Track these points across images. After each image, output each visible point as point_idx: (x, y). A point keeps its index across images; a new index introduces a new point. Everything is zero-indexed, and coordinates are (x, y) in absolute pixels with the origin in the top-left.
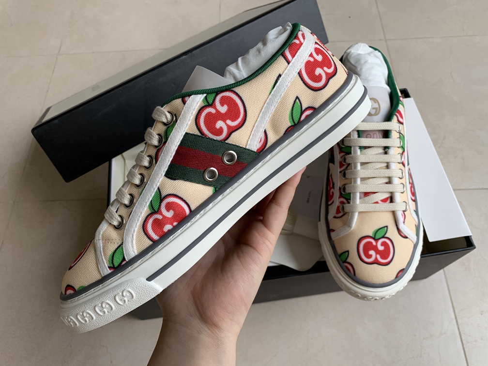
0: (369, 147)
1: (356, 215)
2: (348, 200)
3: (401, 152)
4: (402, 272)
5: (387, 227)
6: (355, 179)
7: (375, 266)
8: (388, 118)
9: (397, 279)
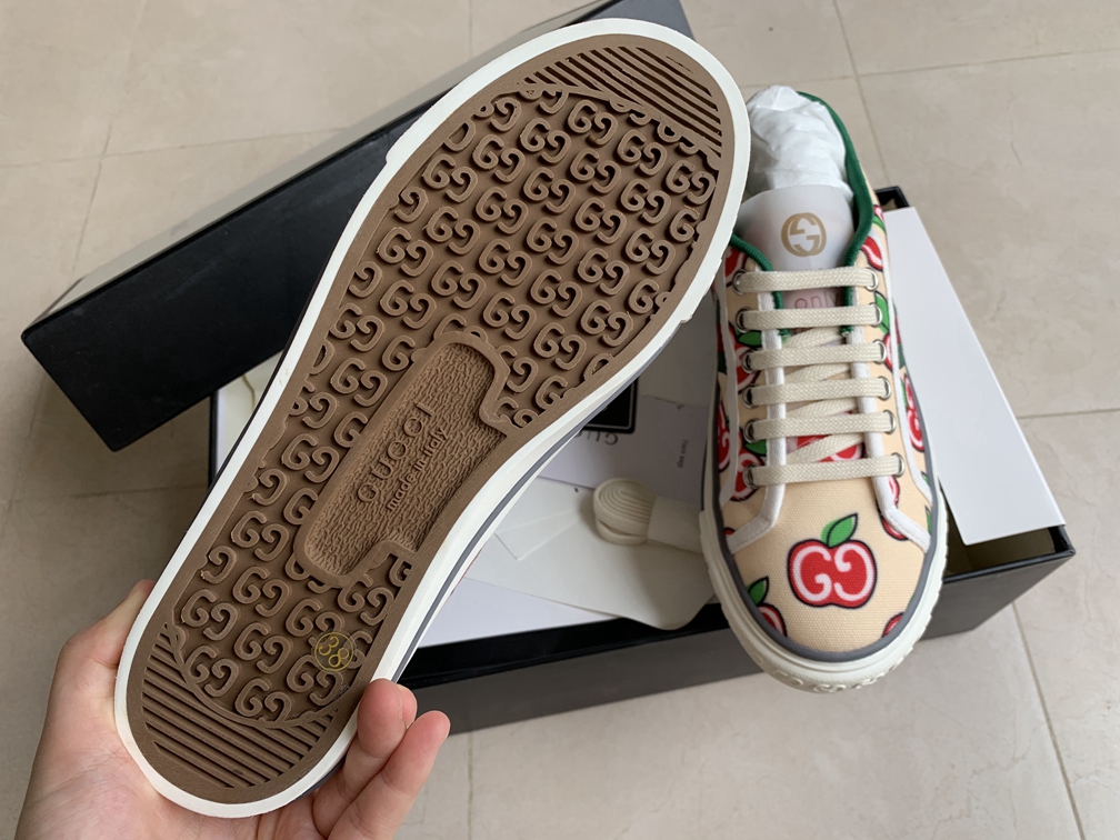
0: (803, 330)
1: (781, 491)
2: (761, 458)
3: (881, 337)
4: (896, 623)
5: (856, 515)
6: (774, 406)
7: (833, 609)
8: (846, 259)
9: (887, 638)
